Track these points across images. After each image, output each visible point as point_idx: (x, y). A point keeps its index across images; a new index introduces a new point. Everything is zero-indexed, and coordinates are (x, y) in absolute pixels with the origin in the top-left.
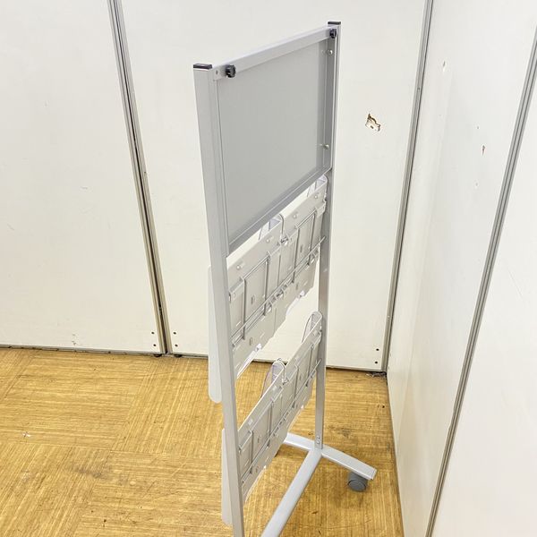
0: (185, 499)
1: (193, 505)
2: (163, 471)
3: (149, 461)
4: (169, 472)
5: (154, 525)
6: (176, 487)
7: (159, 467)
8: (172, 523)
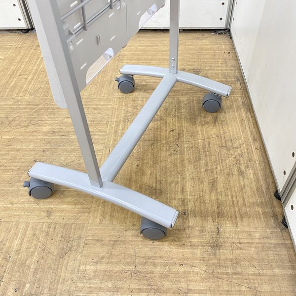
0: (45, 128)
1: (53, 132)
2: (25, 108)
3: (12, 102)
4: (31, 109)
5: (13, 150)
6: (37, 120)
7: (21, 106)
8: (31, 147)
